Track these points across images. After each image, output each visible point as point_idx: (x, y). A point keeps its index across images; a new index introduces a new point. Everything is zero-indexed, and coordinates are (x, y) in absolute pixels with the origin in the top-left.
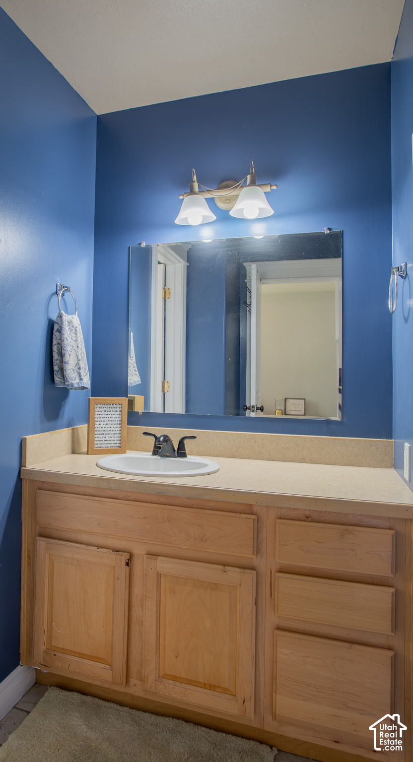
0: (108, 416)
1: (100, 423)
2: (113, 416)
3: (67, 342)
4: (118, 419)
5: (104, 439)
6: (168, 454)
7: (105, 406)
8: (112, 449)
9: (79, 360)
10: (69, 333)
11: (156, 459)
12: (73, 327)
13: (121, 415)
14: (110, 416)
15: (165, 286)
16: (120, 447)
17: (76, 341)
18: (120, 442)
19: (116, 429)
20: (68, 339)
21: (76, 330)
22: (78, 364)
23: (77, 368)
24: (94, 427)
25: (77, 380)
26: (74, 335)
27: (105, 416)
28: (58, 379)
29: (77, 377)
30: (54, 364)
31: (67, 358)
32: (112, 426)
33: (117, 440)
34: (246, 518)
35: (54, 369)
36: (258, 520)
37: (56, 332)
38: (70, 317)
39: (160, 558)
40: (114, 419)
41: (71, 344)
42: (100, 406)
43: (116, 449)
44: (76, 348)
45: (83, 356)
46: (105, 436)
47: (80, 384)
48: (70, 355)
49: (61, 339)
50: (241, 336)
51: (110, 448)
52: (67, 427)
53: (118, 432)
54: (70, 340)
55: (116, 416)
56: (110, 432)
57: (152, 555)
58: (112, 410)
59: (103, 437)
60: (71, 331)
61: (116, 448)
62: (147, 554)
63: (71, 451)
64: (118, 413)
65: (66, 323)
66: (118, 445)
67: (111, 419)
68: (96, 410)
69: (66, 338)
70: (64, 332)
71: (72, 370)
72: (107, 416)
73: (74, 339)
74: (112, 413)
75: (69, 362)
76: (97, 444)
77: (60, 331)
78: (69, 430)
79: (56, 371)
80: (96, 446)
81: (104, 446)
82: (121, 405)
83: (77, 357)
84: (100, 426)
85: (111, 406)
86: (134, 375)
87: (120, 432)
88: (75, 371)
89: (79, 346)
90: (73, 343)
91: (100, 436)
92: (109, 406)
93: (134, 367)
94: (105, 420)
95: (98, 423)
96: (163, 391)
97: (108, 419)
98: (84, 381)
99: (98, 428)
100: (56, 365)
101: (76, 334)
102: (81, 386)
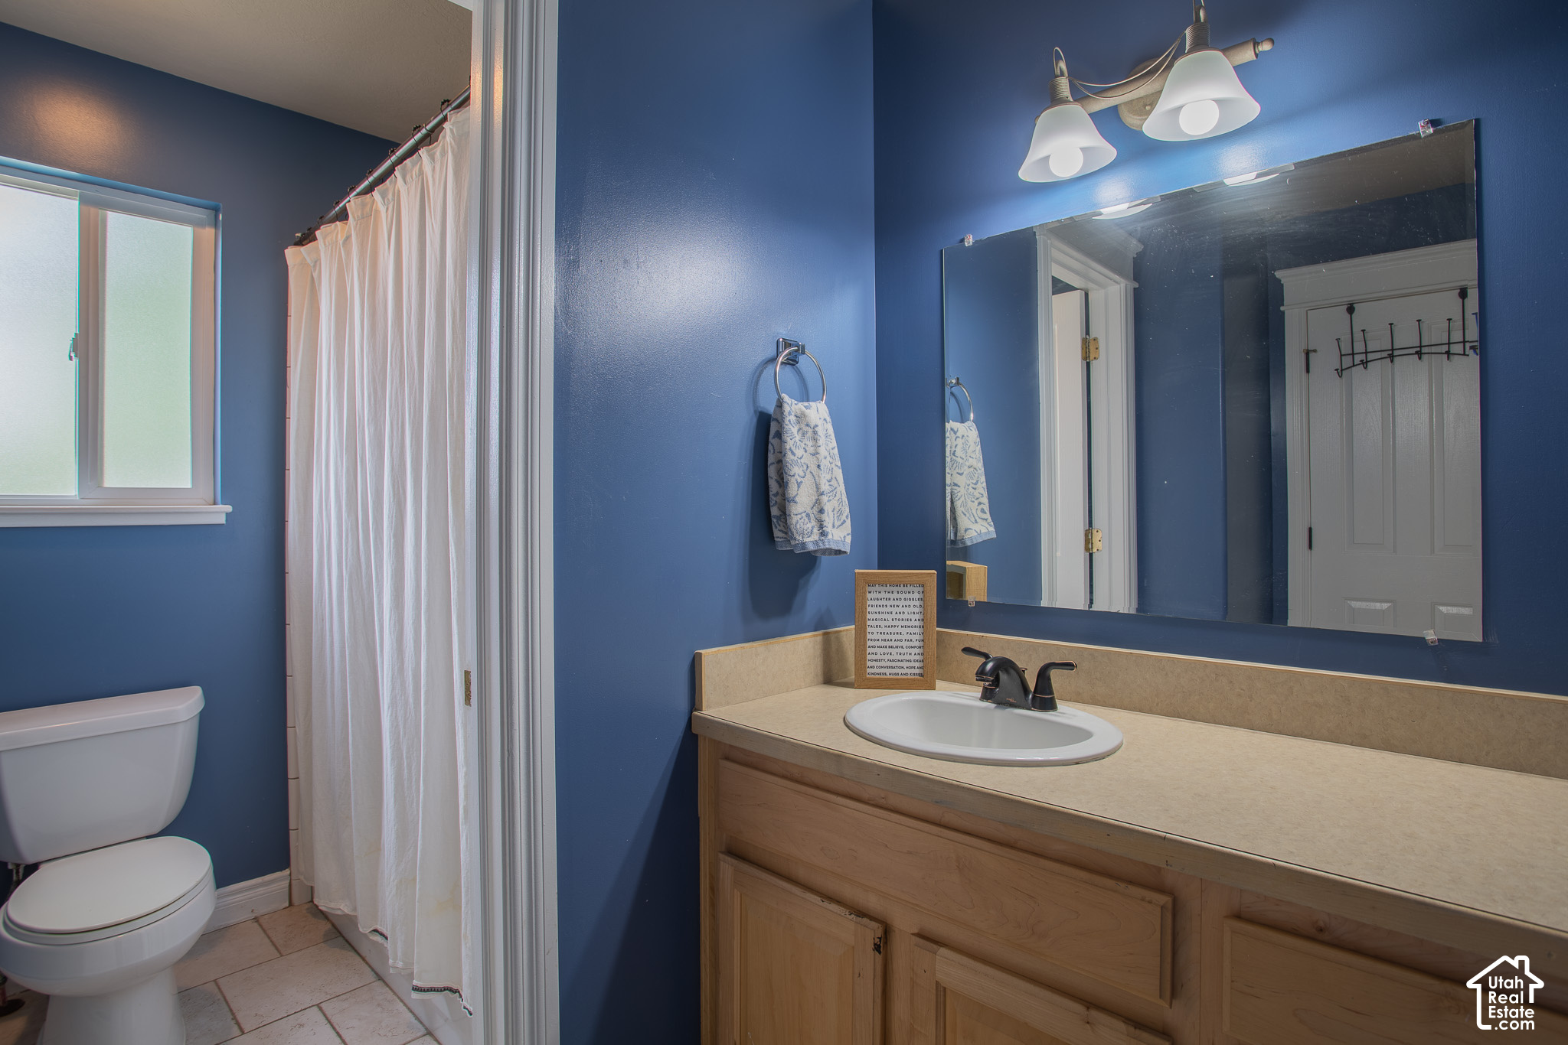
0: (894, 610)
1: (878, 623)
2: (906, 610)
3: (792, 457)
4: (917, 617)
5: (886, 657)
6: (1011, 700)
7: (889, 588)
8: (904, 679)
9: (822, 494)
10: (798, 438)
11: (985, 709)
12: (807, 425)
13: (923, 607)
14: (900, 609)
15: (1088, 333)
16: (921, 675)
17: (815, 454)
18: (921, 664)
19: (914, 637)
20: (797, 452)
21: (815, 433)
22: (818, 502)
23: (815, 510)
24: (865, 632)
25: (815, 537)
26: (810, 443)
27: (889, 609)
28: (780, 534)
29: (815, 530)
30: (771, 504)
31: (792, 490)
32: (904, 631)
33: (914, 661)
34: (1143, 899)
35: (772, 514)
36: (1176, 910)
37: (774, 437)
38: (801, 406)
39: (943, 951)
40: (909, 617)
41: (802, 461)
42: (877, 588)
43: (914, 680)
44: (816, 469)
45: (836, 485)
46: (888, 650)
47: (821, 544)
48: (799, 485)
49: (781, 452)
50: (1273, 429)
51: (900, 677)
52: (816, 630)
53: (917, 644)
54: (799, 452)
55: (912, 609)
56: (899, 644)
57: (930, 939)
58: (903, 596)
59: (884, 654)
60: (803, 435)
61: (913, 677)
62: (920, 935)
63: (821, 679)
64: (917, 603)
65: (792, 418)
66: (917, 671)
67: (901, 616)
68: (869, 596)
69: (790, 449)
70: (786, 437)
71: (804, 515)
72: (892, 609)
73: (811, 450)
74: (903, 603)
75: (797, 499)
76: (872, 667)
77: (779, 435)
78: (817, 636)
79: (774, 516)
80: (869, 671)
81: (888, 671)
82: (923, 586)
83: (818, 488)
84: (879, 630)
85: (902, 588)
86: (978, 520)
87: (921, 644)
88: (812, 516)
89: (824, 463)
90: (807, 459)
91: (879, 650)
92: (895, 589)
93: (980, 504)
94: (890, 617)
95: (874, 623)
96: (1087, 549)
97: (894, 616)
98: (830, 537)
99: (872, 633)
100: (774, 505)
101: (815, 440)
102: (822, 547)
